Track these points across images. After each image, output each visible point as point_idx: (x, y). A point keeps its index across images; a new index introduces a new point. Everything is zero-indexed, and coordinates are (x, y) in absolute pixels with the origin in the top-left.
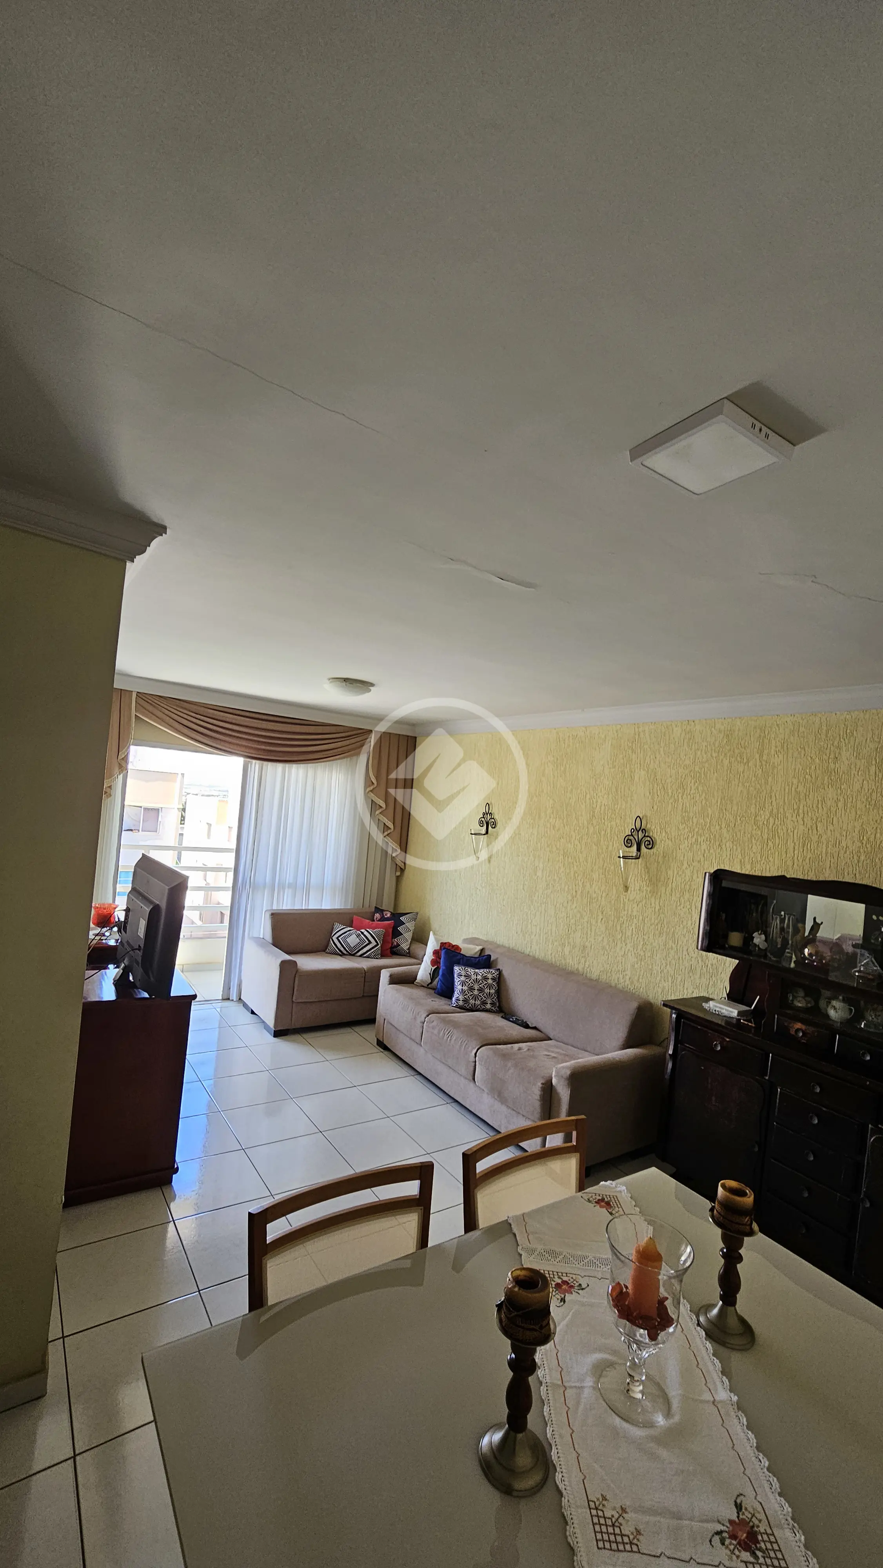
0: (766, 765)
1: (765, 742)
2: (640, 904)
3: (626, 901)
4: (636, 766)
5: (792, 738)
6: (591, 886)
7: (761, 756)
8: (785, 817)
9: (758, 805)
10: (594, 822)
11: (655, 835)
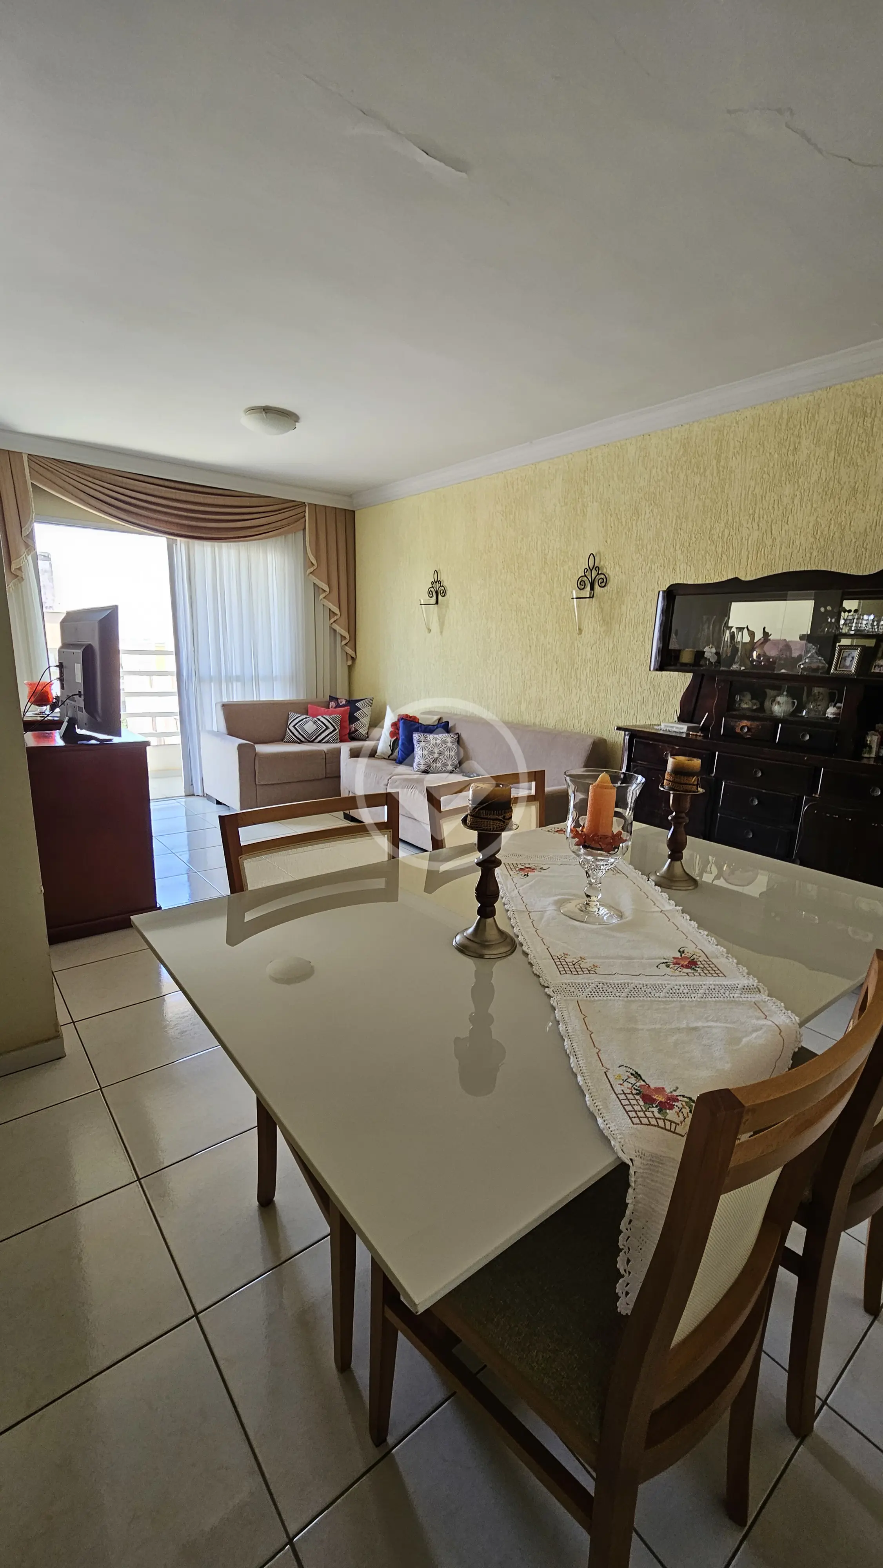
0: (723, 472)
1: (723, 444)
2: (594, 646)
3: (580, 645)
4: (588, 499)
5: (751, 434)
6: (545, 637)
7: (719, 462)
8: (741, 525)
9: (713, 518)
10: (547, 570)
11: (608, 572)
